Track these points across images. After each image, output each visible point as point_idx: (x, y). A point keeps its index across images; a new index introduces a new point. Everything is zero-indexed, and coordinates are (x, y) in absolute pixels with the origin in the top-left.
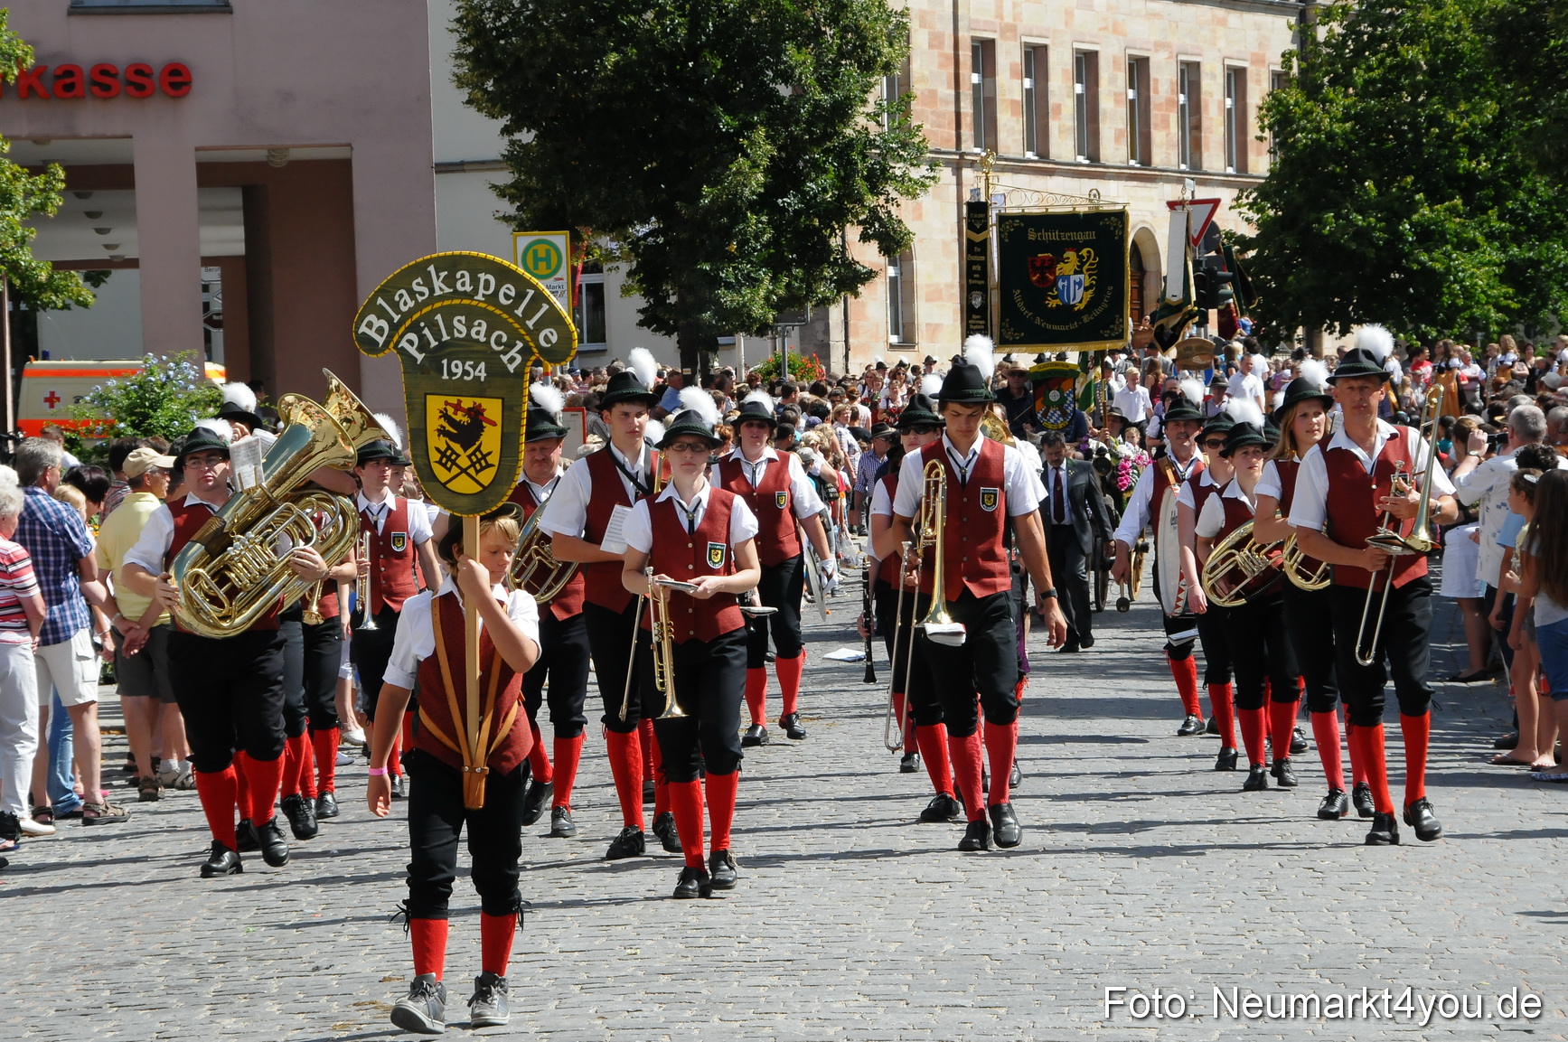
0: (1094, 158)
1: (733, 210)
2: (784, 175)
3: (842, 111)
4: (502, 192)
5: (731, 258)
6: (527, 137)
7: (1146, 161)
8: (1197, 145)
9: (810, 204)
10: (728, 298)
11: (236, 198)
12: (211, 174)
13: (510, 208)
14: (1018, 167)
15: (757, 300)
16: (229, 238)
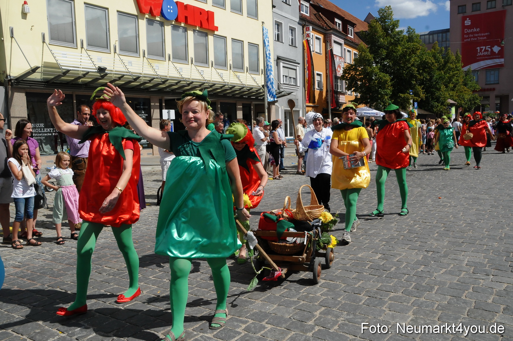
11: (499, 98)
12: (497, 96)
16: (499, 102)
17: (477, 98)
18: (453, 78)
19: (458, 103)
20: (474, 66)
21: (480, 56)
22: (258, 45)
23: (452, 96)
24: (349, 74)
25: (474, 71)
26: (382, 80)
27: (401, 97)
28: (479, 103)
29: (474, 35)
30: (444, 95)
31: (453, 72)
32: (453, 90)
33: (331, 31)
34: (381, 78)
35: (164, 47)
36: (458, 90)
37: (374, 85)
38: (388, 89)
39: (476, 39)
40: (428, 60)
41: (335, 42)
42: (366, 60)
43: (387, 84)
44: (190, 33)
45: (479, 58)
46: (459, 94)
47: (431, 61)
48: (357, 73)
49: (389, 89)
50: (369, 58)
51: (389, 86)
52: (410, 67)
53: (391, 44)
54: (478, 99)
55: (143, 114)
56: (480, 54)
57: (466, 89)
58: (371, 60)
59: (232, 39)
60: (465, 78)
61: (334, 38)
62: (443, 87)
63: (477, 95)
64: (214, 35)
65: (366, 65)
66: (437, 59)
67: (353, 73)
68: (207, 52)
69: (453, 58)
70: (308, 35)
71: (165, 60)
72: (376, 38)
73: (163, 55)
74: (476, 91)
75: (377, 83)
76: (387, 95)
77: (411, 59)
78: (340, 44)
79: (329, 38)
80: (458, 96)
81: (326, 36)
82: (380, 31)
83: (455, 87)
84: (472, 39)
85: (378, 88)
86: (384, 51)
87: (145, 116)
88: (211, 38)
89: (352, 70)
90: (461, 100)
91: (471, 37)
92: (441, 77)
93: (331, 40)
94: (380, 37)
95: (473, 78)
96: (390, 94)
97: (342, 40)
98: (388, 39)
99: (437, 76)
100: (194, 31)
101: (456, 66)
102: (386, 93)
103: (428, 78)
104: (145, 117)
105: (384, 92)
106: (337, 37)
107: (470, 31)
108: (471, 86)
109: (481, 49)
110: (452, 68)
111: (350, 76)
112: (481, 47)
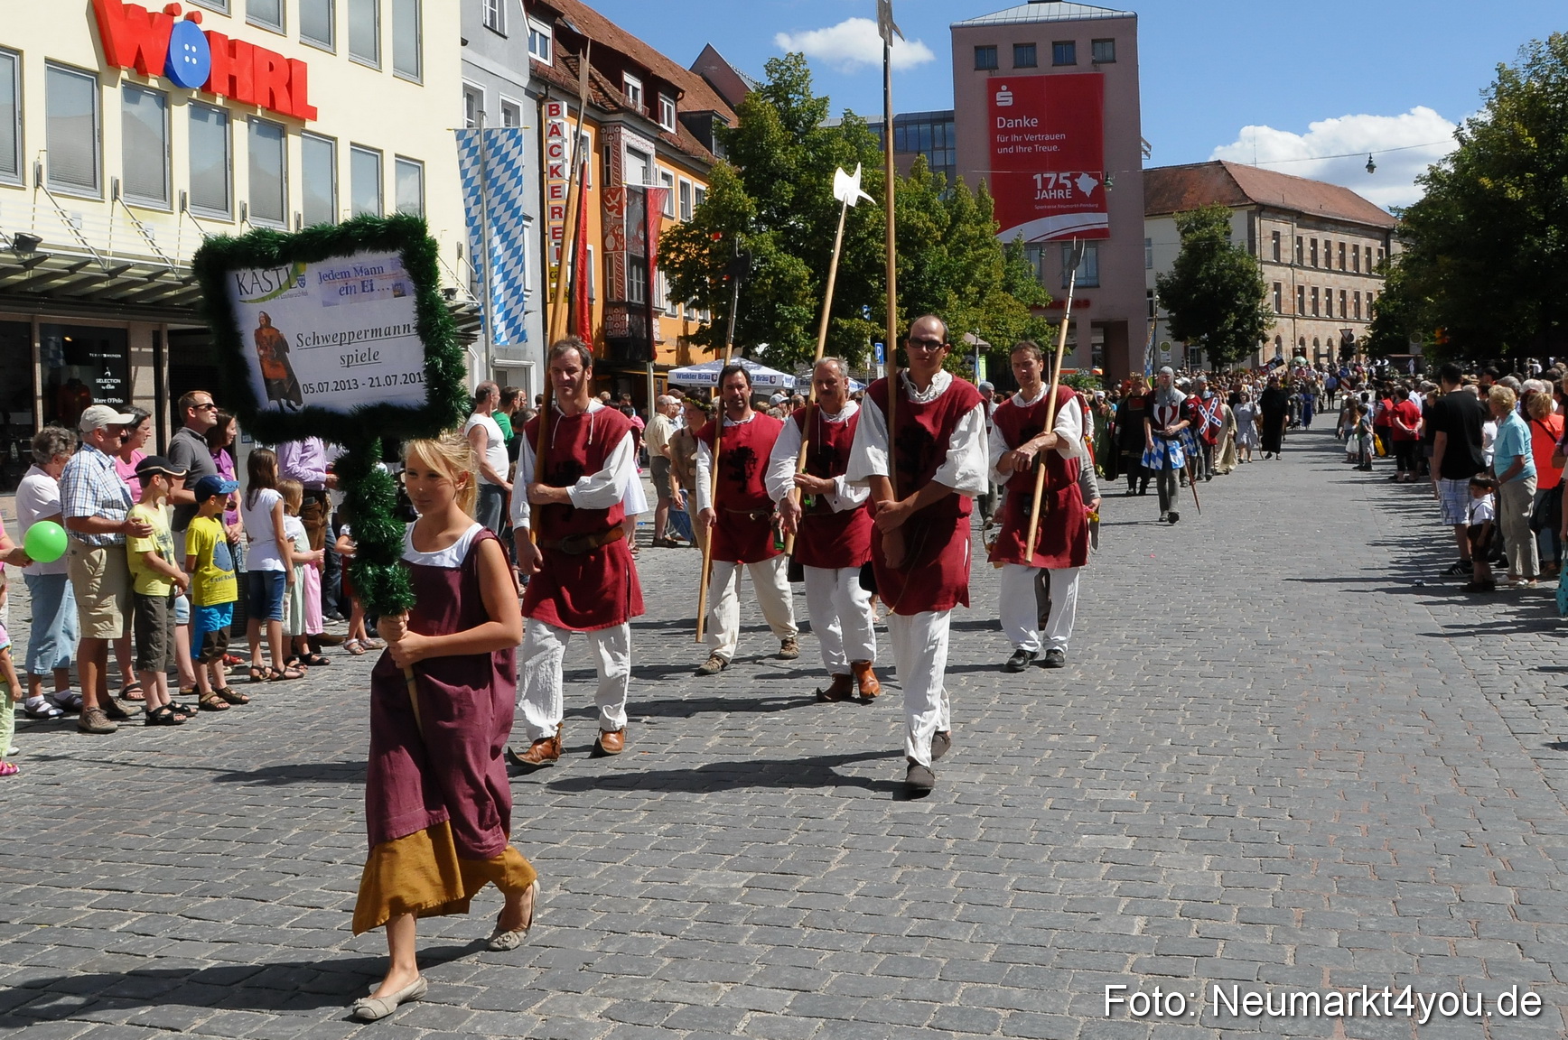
0: (1331, 316)
1: (1226, 333)
2: (1238, 324)
3: (1252, 307)
4: (1168, 328)
5: (1226, 345)
6: (1174, 314)
7: (1345, 317)
8: (1359, 312)
9: (1244, 330)
10: (1224, 354)
11: (1102, 330)
12: (1095, 325)
13: (1170, 332)
14: (1310, 319)
15: (1232, 354)
16: (1100, 339)
17: (1042, 329)
18: (976, 268)
19: (993, 346)
20: (1029, 231)
21: (1045, 201)
22: (422, 162)
23: (976, 322)
24: (679, 251)
25: (1031, 245)
26: (784, 275)
27: (842, 330)
28: (1050, 346)
29: (1023, 138)
30: (955, 321)
31: (973, 249)
32: (976, 304)
33: (620, 117)
34: (782, 271)
35: (167, 168)
36: (989, 305)
37: (761, 292)
38: (802, 303)
39: (1029, 149)
40: (915, 221)
41: (631, 150)
42: (733, 213)
43: (801, 289)
44: (240, 128)
45: (1042, 207)
46: (994, 318)
47: (924, 222)
48: (705, 252)
49: (807, 306)
50: (744, 207)
51: (807, 295)
52: (863, 240)
53: (805, 165)
54: (1046, 333)
55: (107, 377)
56: (1044, 195)
57: (1013, 303)
58: (749, 213)
59: (352, 144)
60: (1006, 267)
61: (628, 137)
62: (953, 298)
63: (1041, 319)
64: (303, 132)
65: (733, 228)
66: (934, 212)
67: (692, 250)
68: (285, 184)
69: (972, 205)
70: (556, 131)
71: (171, 209)
72: (762, 147)
73: (164, 193)
74: (1040, 307)
75: (772, 285)
76: (799, 320)
77: (867, 216)
78: (643, 156)
79: (611, 138)
80: (993, 324)
81: (604, 130)
82: (775, 128)
83: (982, 294)
84: (1019, 149)
85: (774, 302)
86: (789, 187)
87: (112, 384)
88: (294, 142)
89: (689, 240)
90: (999, 336)
91: (1016, 143)
92: (946, 267)
93: (619, 144)
94: (775, 144)
95: (1030, 268)
96: (809, 319)
97: (649, 143)
98: (797, 151)
99: (934, 263)
100: (250, 120)
101: (982, 230)
102: (798, 315)
103: (911, 268)
104: (113, 387)
105: (790, 313)
106: (635, 136)
107: (1011, 124)
108: (1025, 293)
109: (1046, 181)
110: (970, 238)
111: (682, 258)
112: (1045, 175)
